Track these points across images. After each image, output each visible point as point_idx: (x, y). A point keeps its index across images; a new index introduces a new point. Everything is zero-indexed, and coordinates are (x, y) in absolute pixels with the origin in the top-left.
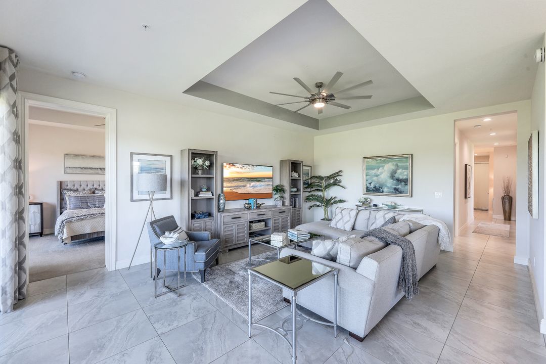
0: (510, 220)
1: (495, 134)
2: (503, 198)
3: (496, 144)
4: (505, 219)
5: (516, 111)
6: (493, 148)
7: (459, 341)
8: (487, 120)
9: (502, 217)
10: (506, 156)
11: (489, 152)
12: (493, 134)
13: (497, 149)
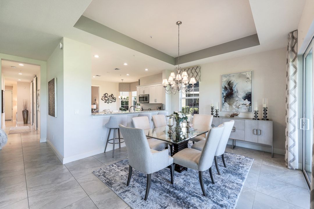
0: (27, 123)
1: (21, 74)
2: (23, 112)
3: (19, 80)
4: (24, 123)
5: (39, 65)
6: (17, 82)
7: (35, 190)
8: (21, 65)
9: (23, 122)
10: (24, 88)
11: (12, 84)
12: (20, 74)
13: (19, 83)
